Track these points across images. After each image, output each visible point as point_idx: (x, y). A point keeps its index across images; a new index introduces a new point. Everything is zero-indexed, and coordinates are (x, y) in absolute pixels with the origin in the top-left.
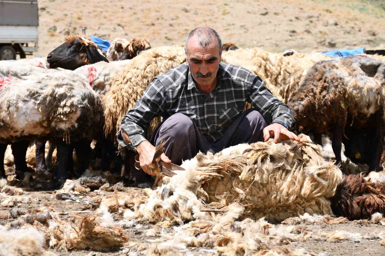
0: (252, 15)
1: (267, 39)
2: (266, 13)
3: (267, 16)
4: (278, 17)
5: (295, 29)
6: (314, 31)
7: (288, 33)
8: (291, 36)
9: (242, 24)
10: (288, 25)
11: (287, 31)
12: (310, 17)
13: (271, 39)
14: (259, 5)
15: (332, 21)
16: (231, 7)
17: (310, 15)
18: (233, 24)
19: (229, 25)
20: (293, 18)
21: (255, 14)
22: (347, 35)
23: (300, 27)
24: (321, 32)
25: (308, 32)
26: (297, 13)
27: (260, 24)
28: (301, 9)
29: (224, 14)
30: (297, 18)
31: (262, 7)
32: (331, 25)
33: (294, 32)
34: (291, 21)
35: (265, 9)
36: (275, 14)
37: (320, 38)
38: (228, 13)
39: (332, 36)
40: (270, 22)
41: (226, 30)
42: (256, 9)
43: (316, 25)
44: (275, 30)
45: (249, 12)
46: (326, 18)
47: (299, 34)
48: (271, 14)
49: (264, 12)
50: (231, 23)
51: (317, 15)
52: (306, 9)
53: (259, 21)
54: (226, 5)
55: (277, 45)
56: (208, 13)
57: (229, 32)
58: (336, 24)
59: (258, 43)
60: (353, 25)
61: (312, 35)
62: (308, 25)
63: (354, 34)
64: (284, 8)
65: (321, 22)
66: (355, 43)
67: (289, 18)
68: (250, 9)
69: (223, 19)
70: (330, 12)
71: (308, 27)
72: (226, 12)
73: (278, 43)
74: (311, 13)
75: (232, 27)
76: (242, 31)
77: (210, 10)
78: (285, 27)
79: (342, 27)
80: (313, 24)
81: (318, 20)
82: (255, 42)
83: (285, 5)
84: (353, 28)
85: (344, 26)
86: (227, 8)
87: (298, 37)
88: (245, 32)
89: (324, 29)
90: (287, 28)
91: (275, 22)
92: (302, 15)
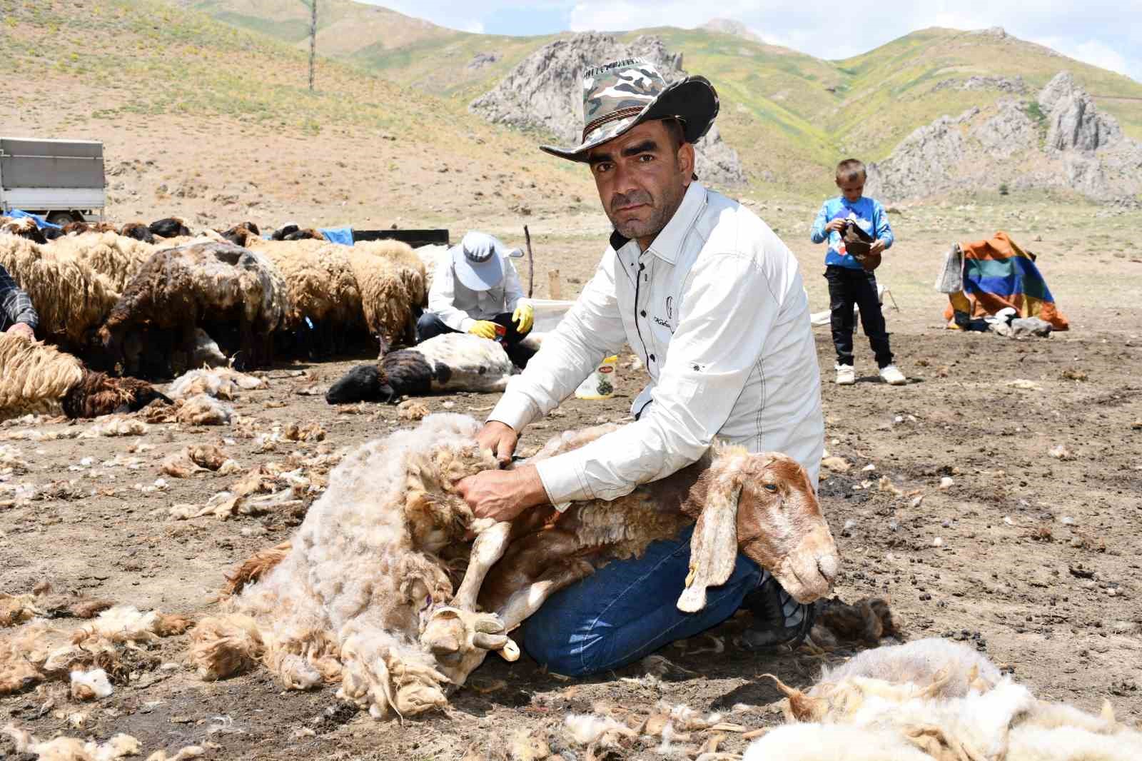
0: (428, 172)
2: (446, 170)
3: (447, 173)
4: (461, 175)
5: (482, 191)
6: (505, 193)
7: (473, 196)
8: (476, 199)
9: (414, 183)
10: (473, 185)
11: (472, 193)
12: (501, 176)
13: (450, 203)
14: (437, 160)
15: (528, 182)
16: (400, 162)
18: (404, 183)
19: (398, 184)
20: (480, 177)
21: (432, 170)
22: (546, 200)
23: (488, 188)
24: (514, 195)
25: (498, 194)
26: (485, 170)
27: (437, 183)
29: (392, 170)
30: (485, 177)
31: (441, 162)
32: (527, 187)
33: (480, 194)
34: (477, 180)
35: (445, 164)
36: (458, 171)
37: (512, 202)
38: (397, 169)
40: (450, 181)
41: (394, 190)
42: (433, 165)
43: (508, 185)
44: (456, 192)
45: (423, 168)
46: (520, 179)
47: (485, 197)
48: (452, 173)
49: (443, 168)
50: (400, 181)
51: (509, 174)
52: (496, 166)
53: (436, 180)
54: (394, 158)
55: (458, 211)
56: (371, 168)
57: (397, 193)
58: (533, 186)
60: (553, 188)
61: (503, 199)
62: (498, 186)
63: (554, 198)
65: (514, 183)
67: (475, 176)
68: (425, 164)
69: (390, 176)
70: (527, 171)
71: (498, 189)
72: (395, 167)
73: (459, 208)
74: (503, 171)
75: (401, 187)
76: (415, 192)
77: (374, 165)
78: (468, 189)
79: (540, 190)
80: (504, 185)
81: (511, 180)
83: (471, 160)
84: (553, 191)
85: (542, 188)
86: (395, 162)
87: (486, 201)
88: (418, 194)
89: (518, 192)
90: (472, 189)
91: (456, 181)
92: (491, 173)
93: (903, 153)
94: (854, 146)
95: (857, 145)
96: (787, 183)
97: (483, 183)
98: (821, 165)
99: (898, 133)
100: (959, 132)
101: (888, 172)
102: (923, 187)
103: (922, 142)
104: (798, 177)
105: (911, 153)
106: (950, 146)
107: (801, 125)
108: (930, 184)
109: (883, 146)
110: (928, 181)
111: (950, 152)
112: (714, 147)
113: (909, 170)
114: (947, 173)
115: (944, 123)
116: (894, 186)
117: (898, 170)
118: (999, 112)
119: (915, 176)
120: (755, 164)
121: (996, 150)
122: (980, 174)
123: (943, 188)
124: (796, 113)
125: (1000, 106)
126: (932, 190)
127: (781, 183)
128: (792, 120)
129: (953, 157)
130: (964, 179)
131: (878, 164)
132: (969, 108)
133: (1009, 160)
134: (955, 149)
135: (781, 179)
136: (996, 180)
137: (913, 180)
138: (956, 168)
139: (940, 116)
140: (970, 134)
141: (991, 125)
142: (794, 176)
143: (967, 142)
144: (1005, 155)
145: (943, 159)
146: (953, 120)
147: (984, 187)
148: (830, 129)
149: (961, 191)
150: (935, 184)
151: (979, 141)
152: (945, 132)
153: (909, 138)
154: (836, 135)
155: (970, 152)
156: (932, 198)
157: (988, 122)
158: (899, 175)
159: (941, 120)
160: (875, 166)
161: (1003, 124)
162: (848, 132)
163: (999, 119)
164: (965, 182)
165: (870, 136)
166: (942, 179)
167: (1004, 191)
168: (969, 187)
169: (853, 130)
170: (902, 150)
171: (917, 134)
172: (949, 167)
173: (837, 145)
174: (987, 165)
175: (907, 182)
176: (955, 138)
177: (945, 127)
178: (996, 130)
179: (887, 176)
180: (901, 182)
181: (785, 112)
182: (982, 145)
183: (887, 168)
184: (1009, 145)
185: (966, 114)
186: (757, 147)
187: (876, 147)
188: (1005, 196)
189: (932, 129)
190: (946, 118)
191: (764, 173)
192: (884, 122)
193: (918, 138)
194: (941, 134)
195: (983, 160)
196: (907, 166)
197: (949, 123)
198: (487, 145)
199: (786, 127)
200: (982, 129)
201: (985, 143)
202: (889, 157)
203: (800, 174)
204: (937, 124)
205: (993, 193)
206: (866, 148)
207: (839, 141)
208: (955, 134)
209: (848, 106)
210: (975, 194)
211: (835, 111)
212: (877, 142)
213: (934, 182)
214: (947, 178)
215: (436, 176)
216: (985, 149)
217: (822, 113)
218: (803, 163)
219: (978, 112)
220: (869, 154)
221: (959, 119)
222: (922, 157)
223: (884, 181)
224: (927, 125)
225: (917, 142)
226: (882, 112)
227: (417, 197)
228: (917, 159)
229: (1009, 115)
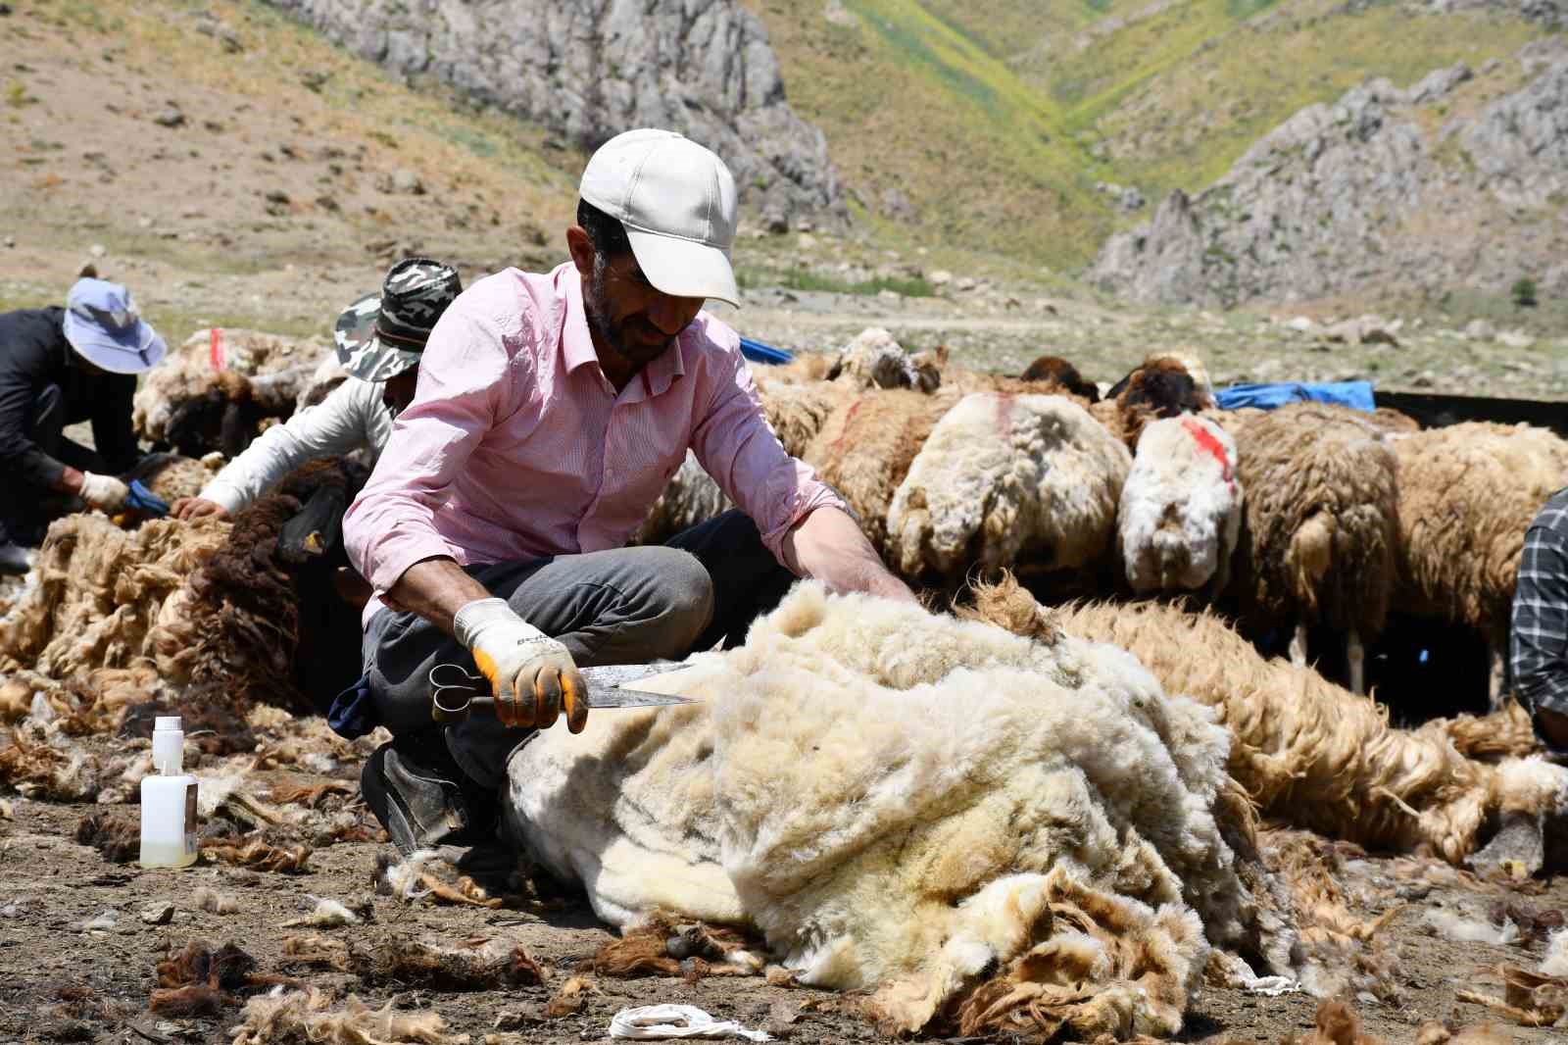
0: (127, 122)
1: (187, 216)
2: (178, 121)
3: (181, 130)
4: (222, 139)
5: (286, 191)
6: (348, 204)
7: (261, 203)
8: (271, 212)
9: (92, 149)
10: (259, 172)
11: (258, 193)
12: (333, 154)
13: (200, 215)
14: (146, 87)
15: (404, 177)
16: (41, 82)
17: (333, 146)
18: (58, 146)
19: (39, 145)
20: (274, 150)
21: (135, 117)
22: (455, 233)
23: (301, 183)
24: (372, 211)
25: (331, 206)
26: (286, 132)
27: (157, 157)
28: (297, 120)
29: (18, 101)
30: (287, 152)
31: (161, 97)
32: (405, 190)
33: (281, 199)
34: (268, 158)
35: (171, 103)
36: (210, 126)
37: (372, 231)
38: (34, 101)
39: (410, 229)
40: (194, 155)
41: (30, 162)
42: (138, 100)
43: (353, 183)
44: (213, 185)
45: (111, 108)
46: (385, 165)
47: (297, 210)
48: (195, 127)
49: (171, 114)
50: (49, 140)
51: (351, 149)
52: (312, 124)
53: (155, 147)
54: (21, 68)
55: (226, 242)
57: (43, 172)
58: (419, 190)
59: (154, 224)
60: (471, 200)
61: (345, 220)
62: (327, 181)
63: (480, 230)
64: (239, 109)
65: (370, 177)
66: (488, 262)
67: (261, 147)
68: (116, 96)
69: (14, 121)
70: (393, 145)
71: (326, 190)
72: (25, 95)
73: (228, 233)
74: (333, 139)
75: (51, 155)
76: (93, 174)
78: (245, 184)
79: (438, 201)
80: (343, 181)
81: (359, 169)
82: (144, 222)
83: (240, 101)
84: (473, 209)
85: (445, 198)
86: (27, 79)
87: (296, 219)
88: (105, 181)
89: (382, 202)
90: (256, 183)
91: (212, 156)
92: (302, 143)
93: (1262, 172)
94: (1129, 146)
95: (1137, 141)
96: (948, 228)
97: (284, 168)
98: (1038, 186)
99: (1248, 119)
100: (1414, 128)
101: (1220, 222)
102: (1308, 267)
103: (1314, 146)
104: (979, 215)
105: (1284, 175)
106: (1388, 166)
107: (993, 74)
108: (1330, 261)
109: (1205, 148)
110: (1324, 253)
111: (1386, 179)
112: (763, 115)
113: (1275, 219)
114: (1376, 236)
115: (1375, 99)
116: (1232, 261)
117: (1246, 218)
118: (1525, 80)
119: (1291, 239)
120: (867, 169)
121: (1509, 184)
122: (1463, 246)
123: (1363, 275)
124: (975, 38)
125: (1527, 63)
126: (1333, 277)
127: (930, 229)
128: (967, 56)
129: (1392, 195)
130: (1422, 252)
131: (1194, 197)
132: (1442, 64)
133: (1542, 213)
134: (1400, 174)
135: (932, 217)
136: (1506, 260)
137: (1284, 247)
138: (1399, 225)
139: (1368, 80)
140: (1442, 138)
141: (1500, 115)
142: (968, 209)
143: (1435, 157)
144: (1534, 199)
145: (1367, 198)
146: (1398, 94)
147: (1472, 280)
148: (1064, 94)
149: (1411, 286)
150: (1341, 264)
151: (1466, 157)
152: (1377, 124)
153: (1279, 133)
154: (1084, 107)
155: (1441, 184)
156: (1331, 299)
157: (1492, 109)
158: (1247, 231)
159: (1367, 93)
160: (1185, 202)
161: (1533, 114)
162: (1115, 103)
163: (1524, 102)
164: (1423, 264)
165: (1173, 123)
166: (1361, 251)
167: (1525, 296)
168: (1431, 278)
169: (1128, 99)
170: (1257, 165)
171: (1303, 124)
172: (1382, 219)
173: (1088, 136)
174: (1484, 223)
175: (1269, 252)
176: (1402, 141)
177: (1376, 112)
178: (1514, 129)
179: (1216, 233)
180: (1252, 251)
181: (949, 34)
182: (1473, 168)
183: (1216, 208)
184: (1545, 174)
185: (1436, 79)
186: (872, 123)
187: (1187, 152)
188: (1527, 311)
189: (1341, 114)
190: (1382, 86)
191: (889, 196)
192: (1213, 85)
193: (1303, 136)
194: (1365, 130)
195: (1476, 209)
196: (1271, 209)
197: (1390, 101)
198: (248, 56)
199: (949, 72)
200: (1475, 124)
201: (1480, 163)
202: (1221, 182)
203: (983, 205)
204: (1356, 101)
205: (1494, 301)
206: (1161, 151)
207: (1093, 128)
208: (1400, 133)
209: (1117, 33)
210: (1447, 298)
211: (1083, 43)
212: (1190, 136)
213: (1339, 257)
214: (1374, 249)
215: (153, 137)
216: (1479, 179)
217: (1046, 46)
218: (991, 178)
219: (1467, 76)
220: (1166, 167)
221: (1415, 92)
222: (1312, 188)
223: (1207, 244)
224: (1331, 102)
225: (1300, 147)
226: (1206, 57)
227: (100, 188)
228: (1296, 193)
229: (1549, 92)
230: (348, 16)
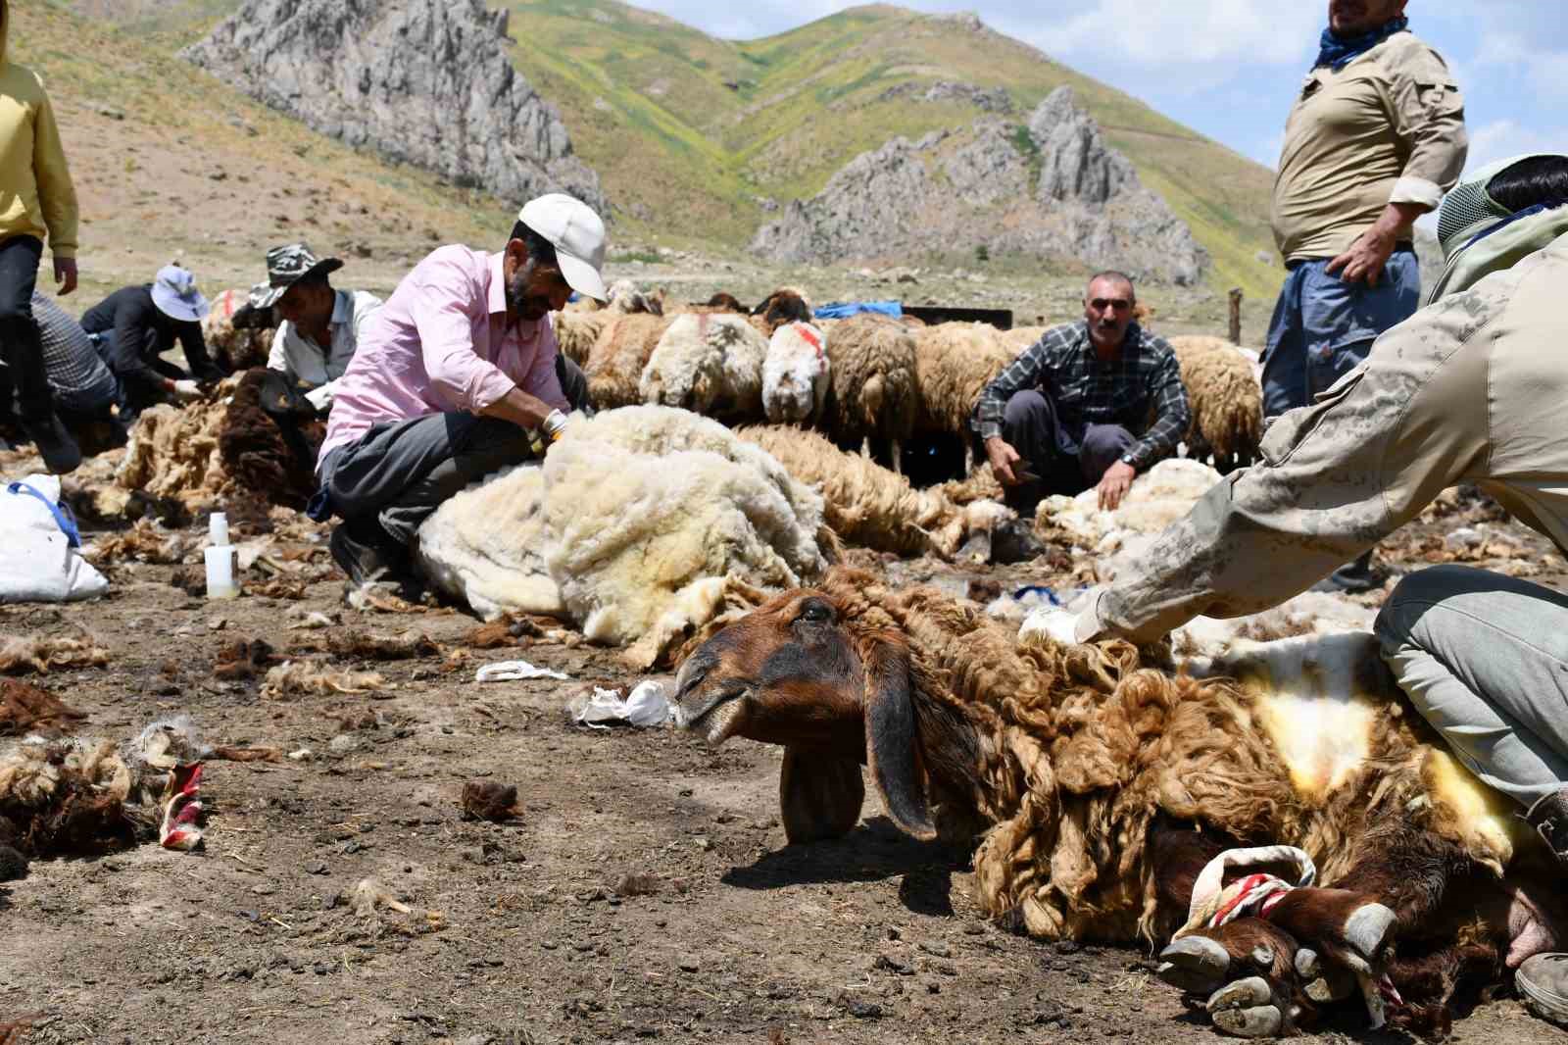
0: (192, 178)
1: (231, 231)
2: (223, 177)
3: (225, 182)
4: (249, 185)
5: (288, 214)
6: (325, 221)
7: (273, 221)
8: (279, 227)
9: (174, 195)
10: (271, 204)
11: (271, 216)
12: (313, 192)
13: (238, 230)
14: (203, 158)
15: (355, 204)
16: (142, 157)
17: (313, 187)
18: (155, 194)
19: (144, 194)
20: (278, 191)
21: (198, 174)
22: (387, 235)
23: (296, 209)
24: (337, 224)
25: (313, 221)
26: (286, 181)
27: (212, 198)
28: (292, 173)
29: (130, 169)
30: (287, 192)
31: (212, 163)
32: (355, 211)
33: (284, 219)
35: (219, 167)
36: (242, 179)
37: (338, 236)
38: (139, 168)
39: (361, 234)
40: (233, 195)
41: (140, 203)
42: (199, 166)
43: (325, 208)
44: (245, 212)
45: (185, 171)
46: (344, 198)
47: (294, 225)
48: (233, 179)
49: (218, 173)
50: (150, 190)
51: (324, 189)
52: (301, 175)
53: (209, 192)
54: (131, 150)
55: (254, 245)
56: (95, 164)
57: (147, 209)
58: (364, 211)
59: (212, 236)
60: (395, 216)
61: (322, 229)
62: (310, 208)
63: (400, 232)
64: (258, 168)
65: (335, 205)
66: (407, 251)
67: (272, 190)
68: (186, 163)
69: (129, 180)
70: (348, 186)
71: (310, 213)
72: (135, 165)
73: (256, 241)
74: (312, 184)
75: (151, 199)
76: (176, 209)
77: (98, 159)
78: (263, 211)
79: (375, 217)
80: (319, 208)
81: (329, 200)
82: (206, 235)
83: (258, 164)
84: (396, 221)
85: (379, 215)
86: (134, 156)
87: (295, 231)
88: (182, 212)
89: (343, 219)
90: (270, 210)
91: (243, 196)
92: (294, 186)
93: (841, 189)
94: (768, 175)
95: (772, 173)
96: (670, 224)
97: (286, 201)
98: (719, 199)
99: (832, 160)
100: (920, 163)
101: (820, 217)
102: (867, 241)
103: (868, 174)
104: (686, 216)
105: (853, 190)
106: (908, 184)
107: (691, 137)
108: (879, 237)
109: (810, 176)
110: (876, 233)
111: (907, 191)
112: (561, 162)
113: (850, 215)
114: (903, 223)
115: (899, 148)
116: (827, 239)
117: (834, 214)
118: (976, 137)
119: (859, 225)
120: (622, 192)
121: (971, 193)
122: (949, 227)
123: (898, 245)
124: (679, 116)
125: (977, 128)
126: (882, 246)
127: (659, 225)
128: (676, 128)
129: (911, 200)
130: (928, 232)
131: (805, 203)
132: (933, 128)
133: (989, 209)
134: (914, 188)
135: (660, 218)
136: (972, 236)
137: (855, 230)
138: (915, 217)
139: (895, 137)
140: (936, 168)
141: (964, 156)
142: (680, 213)
143: (932, 179)
144: (984, 202)
145: (898, 202)
146: (911, 145)
147: (955, 247)
148: (732, 147)
149: (923, 250)
150: (886, 238)
151: (949, 179)
152: (901, 161)
153: (848, 166)
154: (741, 154)
155: (936, 194)
156: (882, 259)
157: (959, 153)
158: (835, 221)
159: (895, 145)
160: (800, 206)
161: (981, 156)
162: (759, 152)
163: (976, 149)
164: (929, 238)
165: (792, 162)
166: (897, 231)
167: (983, 254)
168: (934, 246)
169: (766, 149)
170: (838, 184)
171: (861, 162)
172: (906, 214)
173: (745, 170)
174: (960, 215)
175: (847, 234)
176: (914, 170)
177: (900, 155)
178: (972, 164)
179: (818, 223)
180: (838, 233)
181: (666, 115)
182: (952, 185)
183: (818, 209)
184: (989, 189)
185: (930, 137)
186: (623, 166)
187: (800, 178)
188: (984, 263)
189: (882, 157)
190: (903, 140)
191: (635, 206)
192: (812, 141)
193: (862, 169)
194: (894, 165)
195: (954, 207)
196: (847, 209)
197: (907, 149)
198: (262, 138)
199: (665, 137)
200: (952, 161)
201: (956, 181)
202: (820, 194)
203: (688, 211)
204: (889, 149)
205: (966, 258)
206: (786, 179)
207: (747, 166)
208: (914, 166)
209: (757, 112)
210: (943, 256)
211: (739, 118)
212: (801, 169)
213: (885, 236)
214: (903, 230)
215: (207, 186)
216: (956, 191)
217: (718, 120)
218: (692, 195)
219: (946, 135)
220: (790, 187)
221: (920, 143)
222: (868, 197)
223: (813, 229)
224: (876, 149)
225: (861, 175)
226: (808, 125)
227: (180, 216)
228: (860, 200)
229: (989, 144)
230: (319, 113)
